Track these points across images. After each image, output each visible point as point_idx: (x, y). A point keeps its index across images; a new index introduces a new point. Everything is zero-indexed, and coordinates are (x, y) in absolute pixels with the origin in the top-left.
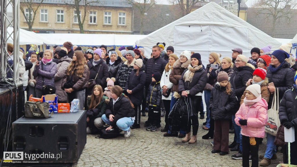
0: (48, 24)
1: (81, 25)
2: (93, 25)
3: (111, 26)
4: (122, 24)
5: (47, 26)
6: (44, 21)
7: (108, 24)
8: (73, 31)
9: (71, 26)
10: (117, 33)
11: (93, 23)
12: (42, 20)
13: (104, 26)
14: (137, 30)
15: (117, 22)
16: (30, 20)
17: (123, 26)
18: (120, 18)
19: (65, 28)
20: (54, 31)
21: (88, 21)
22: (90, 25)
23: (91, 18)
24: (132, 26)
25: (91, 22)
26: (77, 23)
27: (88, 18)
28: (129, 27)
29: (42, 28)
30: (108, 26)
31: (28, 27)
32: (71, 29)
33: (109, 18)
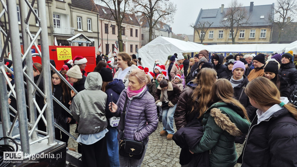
0: (213, 40)
1: (233, 39)
2: (242, 39)
3: (255, 39)
4: (263, 37)
5: (212, 40)
6: (211, 38)
7: (252, 38)
8: (228, 43)
9: (227, 40)
10: (258, 43)
11: (242, 38)
12: (210, 37)
13: (249, 39)
14: (274, 41)
15: (259, 36)
16: (202, 37)
17: (263, 39)
18: (262, 33)
19: (223, 41)
20: (216, 44)
21: (238, 36)
22: (239, 39)
23: (241, 34)
24: (270, 37)
25: (241, 37)
26: (231, 38)
27: (238, 34)
28: (268, 39)
29: (209, 42)
30: (252, 39)
31: (200, 42)
32: (227, 42)
33: (254, 34)
